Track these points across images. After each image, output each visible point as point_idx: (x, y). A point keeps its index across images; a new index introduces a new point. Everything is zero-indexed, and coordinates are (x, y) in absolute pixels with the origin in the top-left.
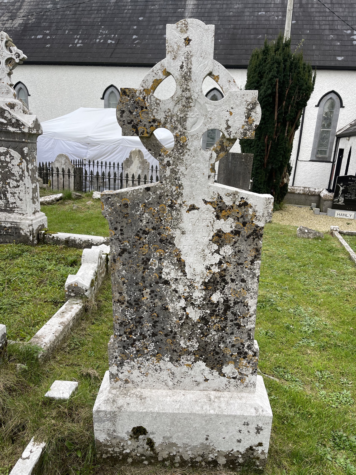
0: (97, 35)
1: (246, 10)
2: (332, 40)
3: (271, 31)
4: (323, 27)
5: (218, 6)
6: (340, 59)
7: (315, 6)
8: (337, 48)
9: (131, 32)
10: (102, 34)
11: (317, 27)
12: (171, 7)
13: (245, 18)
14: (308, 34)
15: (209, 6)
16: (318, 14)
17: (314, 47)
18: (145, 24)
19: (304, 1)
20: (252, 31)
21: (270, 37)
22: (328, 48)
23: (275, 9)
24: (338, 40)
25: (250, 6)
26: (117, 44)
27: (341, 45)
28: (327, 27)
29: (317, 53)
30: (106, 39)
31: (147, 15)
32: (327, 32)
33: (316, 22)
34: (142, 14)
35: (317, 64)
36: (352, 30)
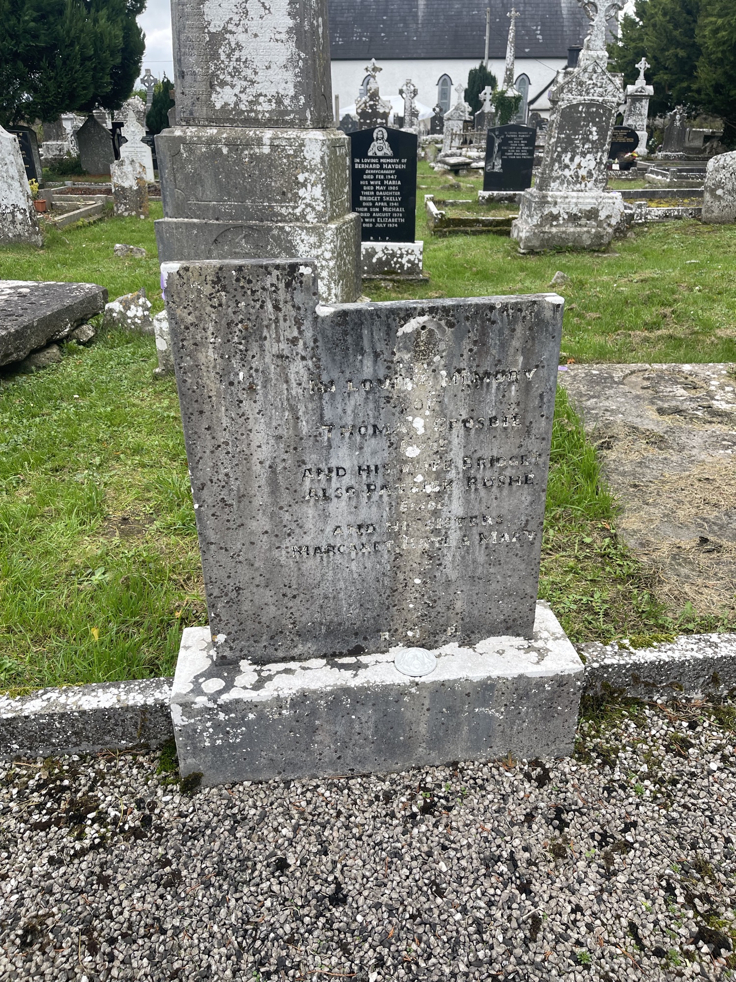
0: (353, 34)
1: (464, 9)
5: (443, 6)
6: (527, 50)
8: (526, 42)
9: (379, 30)
10: (357, 33)
12: (406, 6)
13: (464, 17)
15: (436, 6)
18: (389, 22)
19: (505, 1)
20: (469, 29)
24: (527, 35)
25: (466, 5)
26: (370, 41)
27: (529, 39)
30: (361, 37)
31: (389, 14)
32: (520, 28)
34: (385, 14)
36: (537, 26)
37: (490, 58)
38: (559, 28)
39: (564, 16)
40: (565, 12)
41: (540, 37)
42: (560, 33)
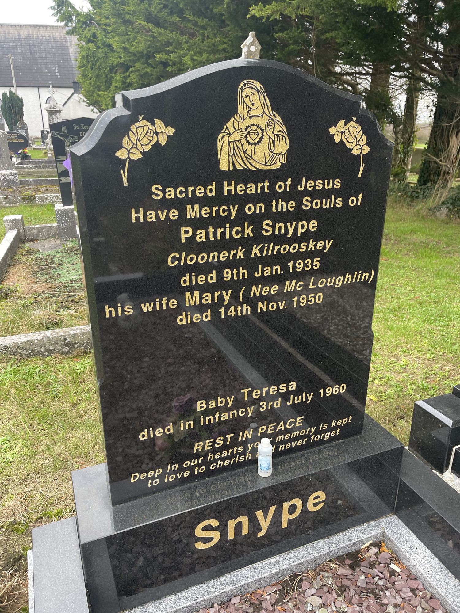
2: (47, 73)
3: (18, 68)
4: (42, 66)
6: (50, 82)
7: (38, 54)
8: (49, 77)
11: (39, 66)
13: (5, 60)
14: (35, 70)
16: (39, 59)
17: (39, 76)
21: (18, 71)
22: (45, 77)
23: (19, 56)
24: (49, 73)
25: (6, 53)
27: (50, 75)
28: (44, 66)
29: (40, 79)
32: (44, 68)
33: (39, 63)
35: (40, 85)
36: (56, 67)
37: (17, 86)
38: (70, 69)
39: (73, 62)
40: (72, 59)
41: (58, 74)
42: (71, 72)
